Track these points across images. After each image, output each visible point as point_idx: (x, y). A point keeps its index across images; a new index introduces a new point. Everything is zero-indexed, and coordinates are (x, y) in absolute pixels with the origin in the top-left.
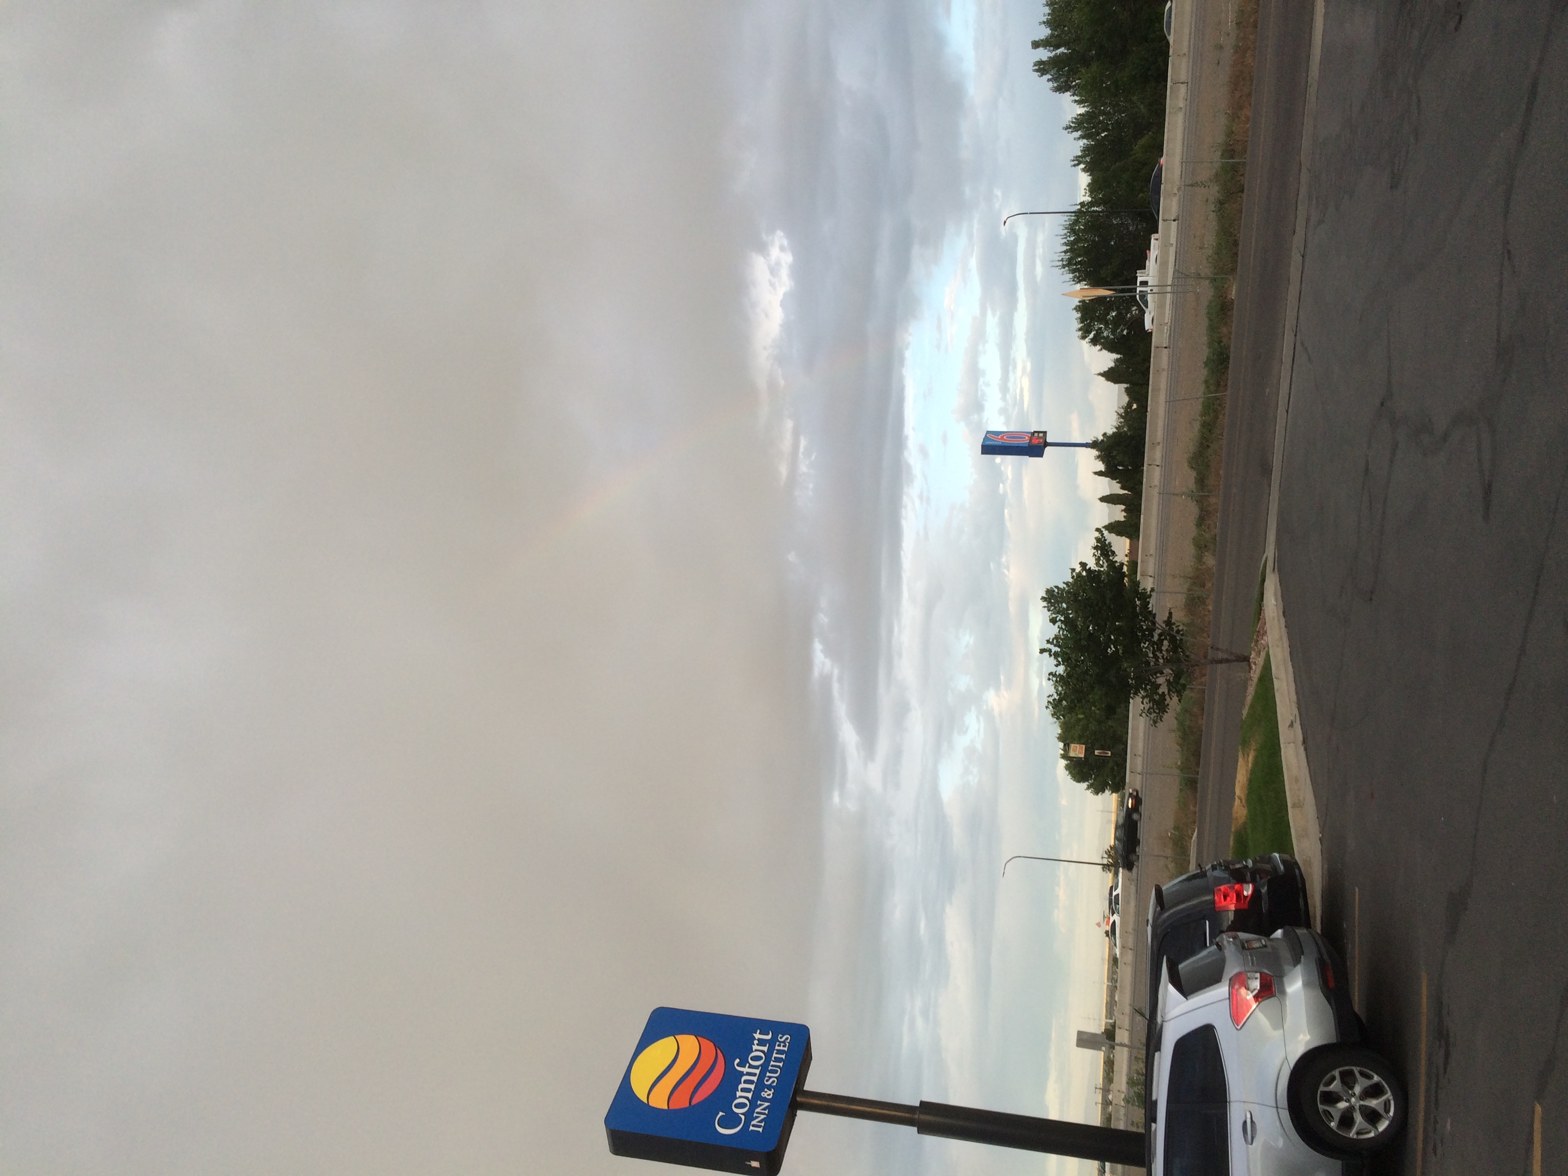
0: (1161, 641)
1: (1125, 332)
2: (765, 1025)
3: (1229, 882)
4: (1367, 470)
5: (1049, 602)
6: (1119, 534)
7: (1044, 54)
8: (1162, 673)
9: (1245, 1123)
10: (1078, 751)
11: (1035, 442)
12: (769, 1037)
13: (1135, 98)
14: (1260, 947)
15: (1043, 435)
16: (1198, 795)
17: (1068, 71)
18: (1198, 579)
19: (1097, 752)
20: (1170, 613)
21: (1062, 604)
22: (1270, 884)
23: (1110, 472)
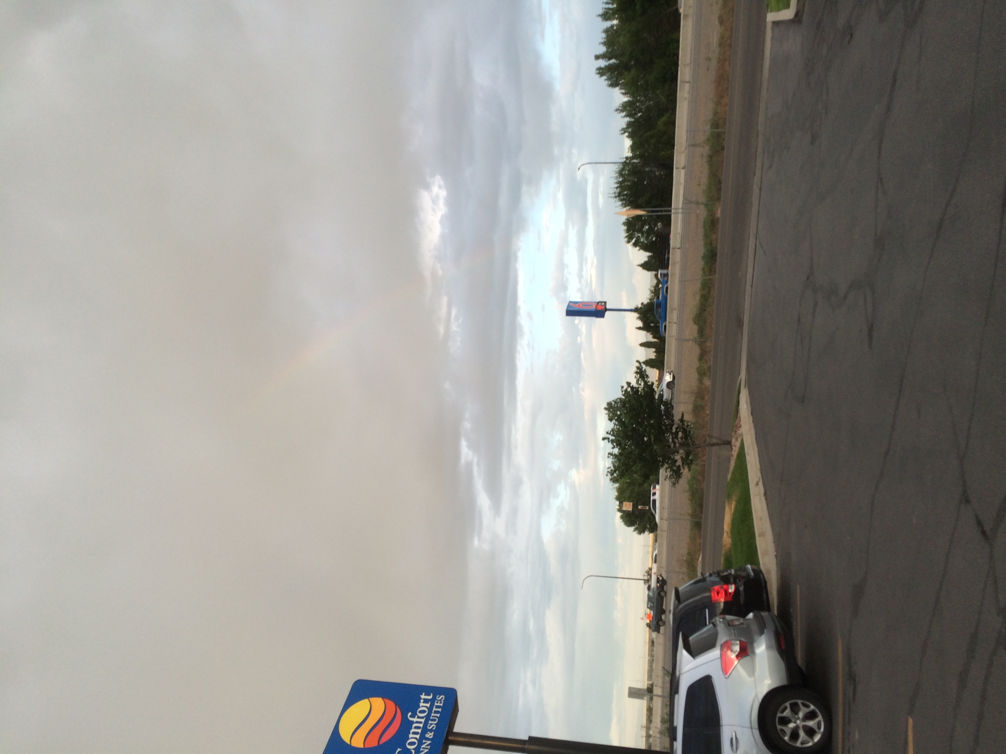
0: (677, 433)
1: (654, 239)
2: (428, 689)
3: (720, 584)
4: (799, 320)
5: (609, 411)
6: (652, 366)
7: (603, 63)
8: (678, 452)
9: (732, 739)
10: (628, 506)
11: (599, 308)
12: (430, 697)
13: (658, 92)
14: (739, 625)
15: (604, 304)
16: (702, 532)
17: (618, 74)
18: (700, 394)
19: (640, 507)
20: (683, 415)
21: (617, 411)
22: (745, 584)
23: (646, 327)
